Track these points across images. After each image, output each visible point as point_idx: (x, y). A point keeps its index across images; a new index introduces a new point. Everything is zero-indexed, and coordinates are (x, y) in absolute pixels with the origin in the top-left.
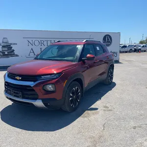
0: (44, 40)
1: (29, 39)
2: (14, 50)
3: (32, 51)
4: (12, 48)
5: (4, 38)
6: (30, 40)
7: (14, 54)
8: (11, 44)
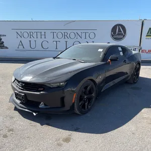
0: (33, 31)
1: (17, 31)
3: (21, 44)
6: (19, 32)
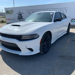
2: (22, 16)
4: (22, 15)
5: (19, 11)
7: (22, 18)
8: (21, 13)
